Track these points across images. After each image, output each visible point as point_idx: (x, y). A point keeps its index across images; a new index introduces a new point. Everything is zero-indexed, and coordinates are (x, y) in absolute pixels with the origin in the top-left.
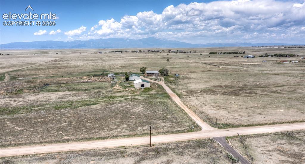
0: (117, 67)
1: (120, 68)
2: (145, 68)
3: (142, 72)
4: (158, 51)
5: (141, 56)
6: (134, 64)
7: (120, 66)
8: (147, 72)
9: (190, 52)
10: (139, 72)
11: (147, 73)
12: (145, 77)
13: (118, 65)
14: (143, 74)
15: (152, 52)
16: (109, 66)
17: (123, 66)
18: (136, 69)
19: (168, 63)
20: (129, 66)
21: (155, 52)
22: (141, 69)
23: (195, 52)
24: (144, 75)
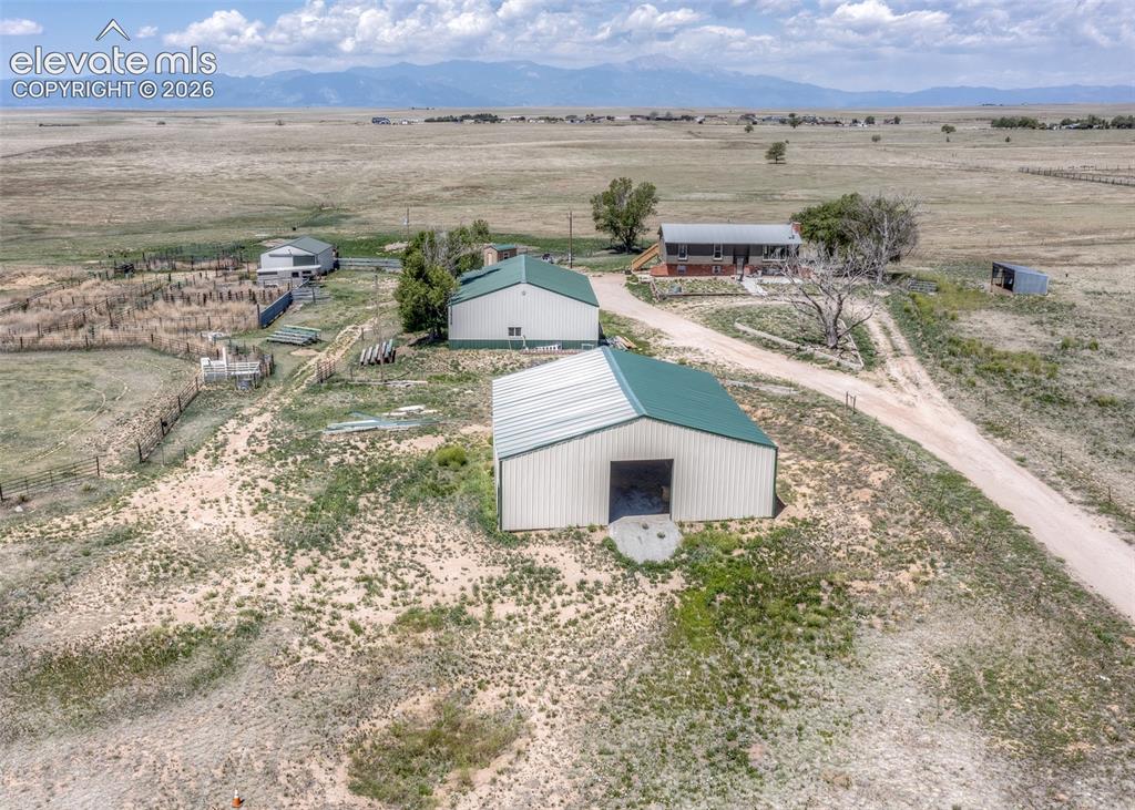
0: (426, 188)
1: (447, 194)
2: (647, 196)
3: (607, 236)
4: (688, 118)
5: (594, 137)
6: (552, 176)
7: (447, 182)
8: (677, 232)
9: (870, 121)
10: (586, 229)
11: (672, 249)
12: (642, 291)
13: (435, 175)
14: (620, 250)
15: (654, 118)
16: (373, 183)
17: (474, 182)
18: (556, 208)
19: (781, 170)
20: (513, 184)
21: (668, 119)
22: (609, 198)
23: (897, 121)
24: (635, 261)
